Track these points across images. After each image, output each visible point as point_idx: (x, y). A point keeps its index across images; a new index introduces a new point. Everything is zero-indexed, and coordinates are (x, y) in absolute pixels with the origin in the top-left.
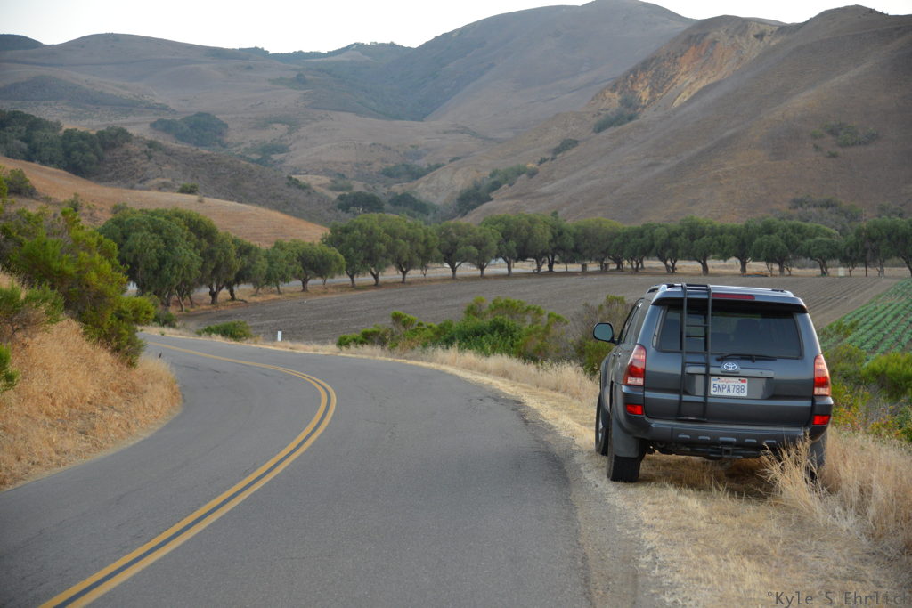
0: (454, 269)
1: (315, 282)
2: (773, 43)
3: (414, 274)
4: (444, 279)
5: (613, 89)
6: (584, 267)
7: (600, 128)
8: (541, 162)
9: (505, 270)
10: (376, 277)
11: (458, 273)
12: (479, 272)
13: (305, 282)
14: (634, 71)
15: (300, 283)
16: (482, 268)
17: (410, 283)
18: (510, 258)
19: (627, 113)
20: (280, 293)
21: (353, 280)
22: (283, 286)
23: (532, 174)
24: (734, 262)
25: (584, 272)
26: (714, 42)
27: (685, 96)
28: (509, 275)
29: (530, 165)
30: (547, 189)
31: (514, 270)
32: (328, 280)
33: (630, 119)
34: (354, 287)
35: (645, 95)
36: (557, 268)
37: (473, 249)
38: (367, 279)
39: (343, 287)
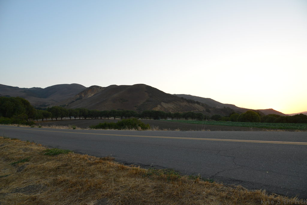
0: (70, 118)
1: (45, 119)
2: (103, 89)
3: (64, 118)
4: (69, 120)
5: (78, 95)
6: (92, 118)
7: (76, 100)
8: (69, 104)
9: (79, 118)
10: (56, 119)
11: (71, 119)
12: (74, 119)
13: (43, 119)
14: (82, 92)
15: (42, 120)
16: (75, 118)
17: (63, 120)
18: (80, 116)
19: (80, 98)
20: (37, 121)
21: (52, 119)
22: (38, 120)
23: (68, 106)
24: (112, 118)
25: (92, 119)
26: (94, 89)
27: (90, 96)
28: (80, 119)
29: (67, 105)
30: (72, 107)
31: (81, 118)
32: (48, 119)
33: (81, 99)
34: (52, 120)
35: (83, 96)
36: (87, 118)
37: (75, 114)
38: (54, 119)
39: (50, 121)
